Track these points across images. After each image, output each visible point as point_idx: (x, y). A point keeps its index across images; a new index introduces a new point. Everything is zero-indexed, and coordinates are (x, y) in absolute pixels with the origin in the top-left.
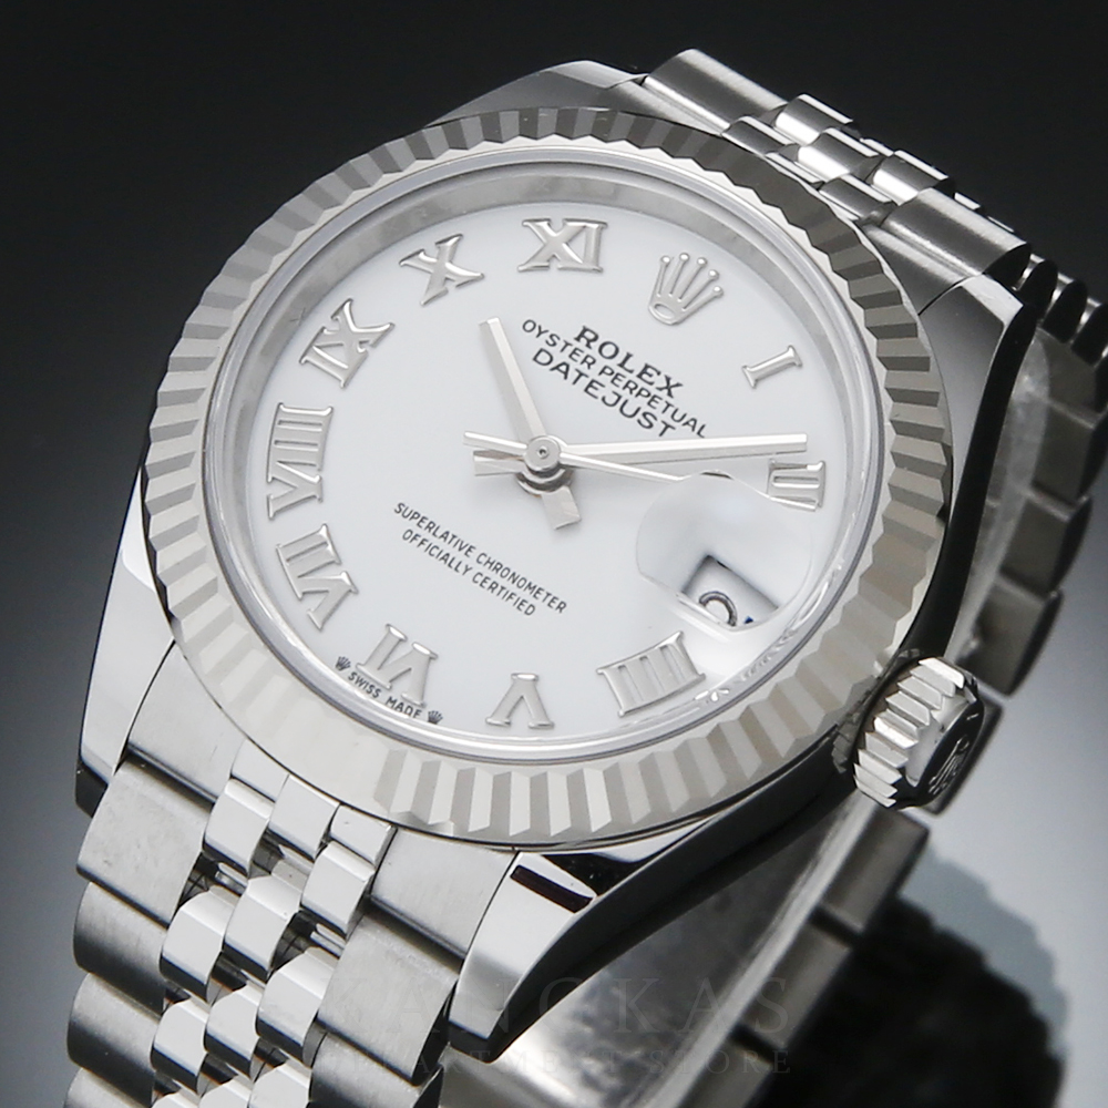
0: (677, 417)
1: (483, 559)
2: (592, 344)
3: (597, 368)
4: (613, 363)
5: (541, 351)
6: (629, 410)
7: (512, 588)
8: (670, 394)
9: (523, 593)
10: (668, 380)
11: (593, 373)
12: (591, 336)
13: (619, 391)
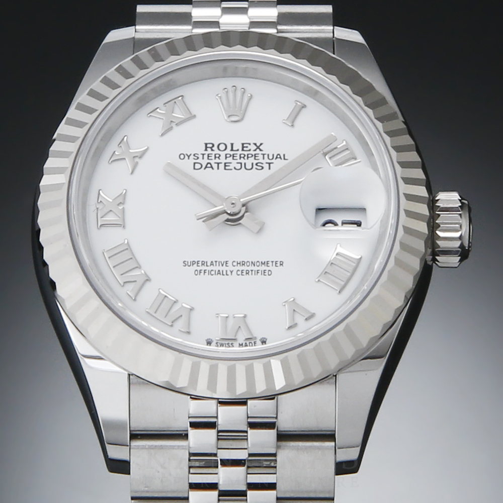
0: (271, 157)
1: (235, 264)
2: (213, 148)
3: (223, 157)
4: (228, 151)
5: (195, 163)
6: (249, 166)
7: (256, 268)
8: (261, 150)
9: (263, 267)
10: (255, 144)
11: (223, 160)
12: (211, 145)
13: (239, 161)
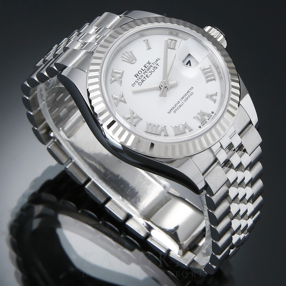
0: (155, 62)
1: (181, 100)
2: (138, 75)
3: (143, 75)
4: (143, 72)
5: (138, 84)
6: (153, 71)
7: (187, 96)
8: (151, 63)
9: (189, 94)
10: (147, 63)
11: (144, 76)
12: (137, 75)
13: (149, 72)
